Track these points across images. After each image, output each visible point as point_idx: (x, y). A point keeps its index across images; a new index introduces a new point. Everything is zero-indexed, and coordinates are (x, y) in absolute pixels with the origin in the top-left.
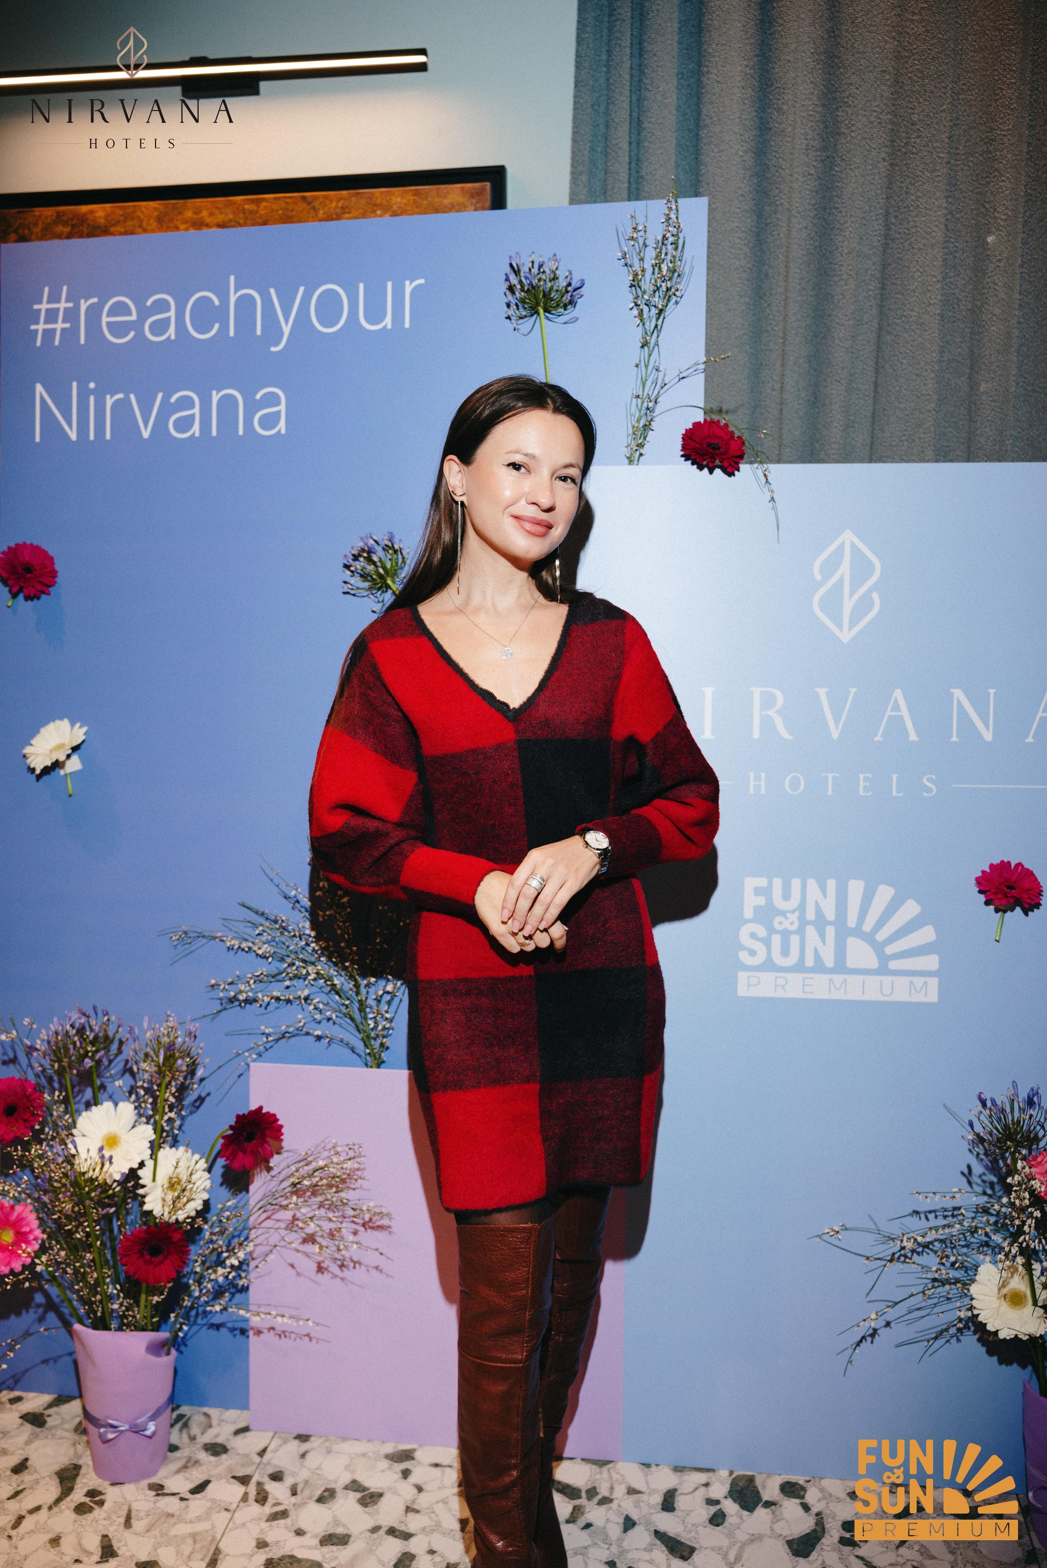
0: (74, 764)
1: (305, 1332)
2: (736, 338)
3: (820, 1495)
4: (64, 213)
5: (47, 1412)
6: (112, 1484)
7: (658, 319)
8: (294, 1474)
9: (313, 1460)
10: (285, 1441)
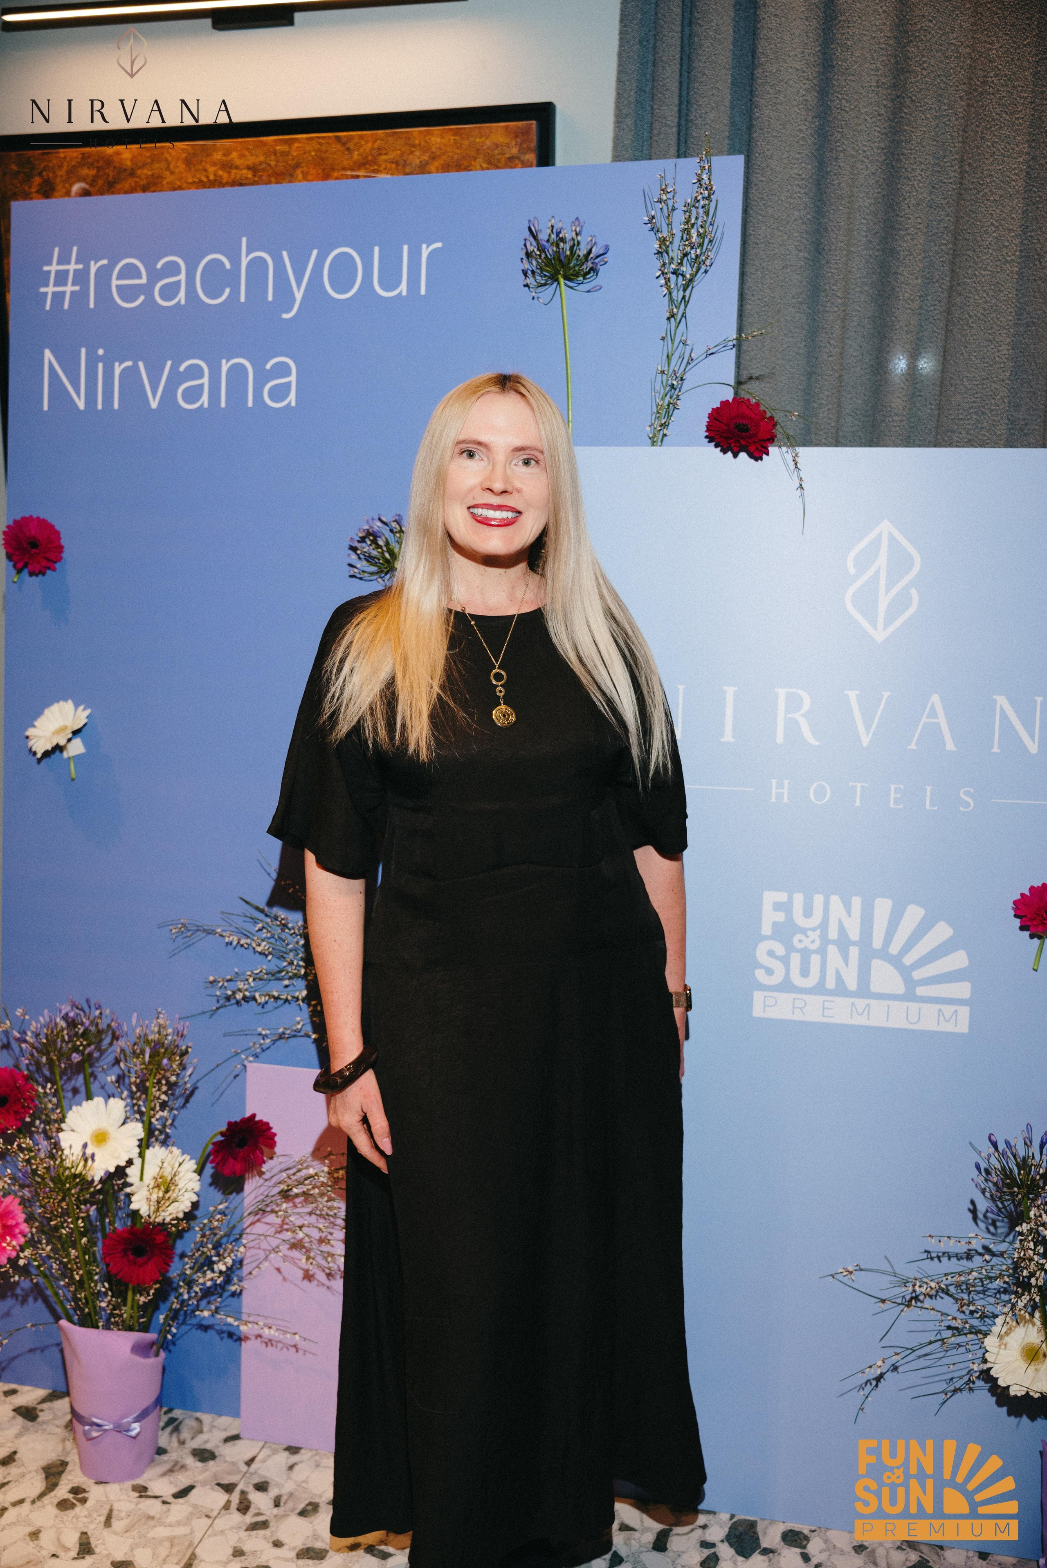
0: (77, 748)
1: (292, 1344)
2: (793, 297)
3: (823, 1546)
4: (90, 155)
5: (40, 1407)
6: (96, 1483)
7: (685, 290)
8: (278, 1485)
9: (300, 1473)
10: (275, 1452)
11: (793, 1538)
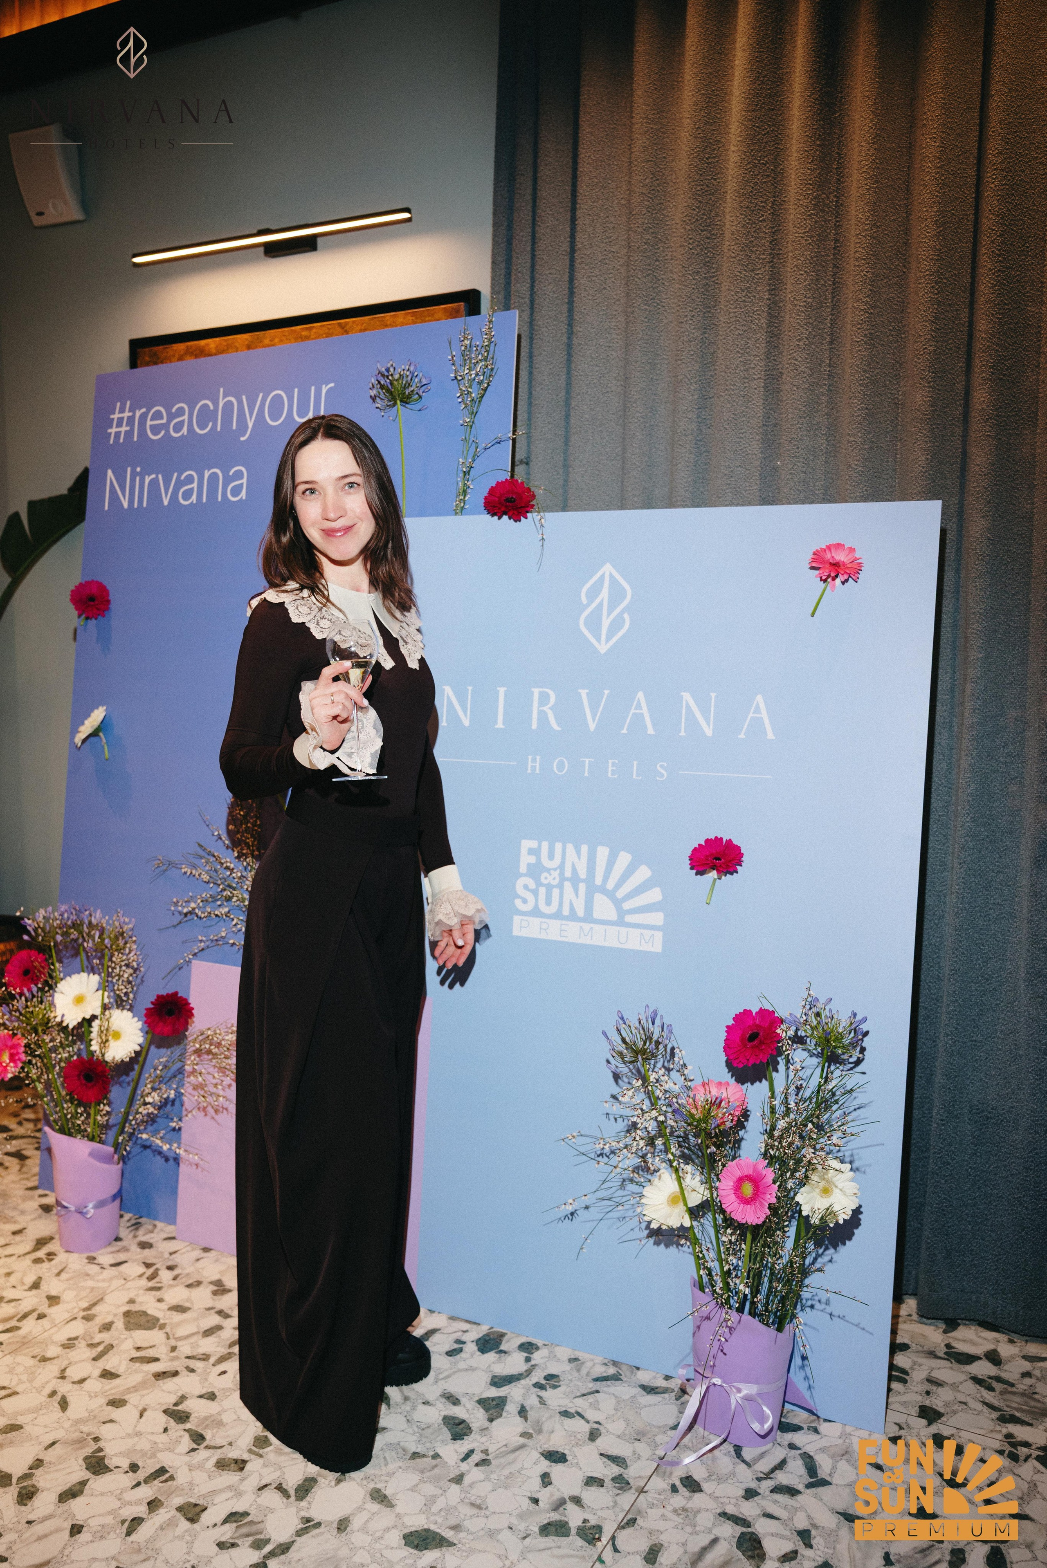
10: (193, 1250)
11: (528, 1348)
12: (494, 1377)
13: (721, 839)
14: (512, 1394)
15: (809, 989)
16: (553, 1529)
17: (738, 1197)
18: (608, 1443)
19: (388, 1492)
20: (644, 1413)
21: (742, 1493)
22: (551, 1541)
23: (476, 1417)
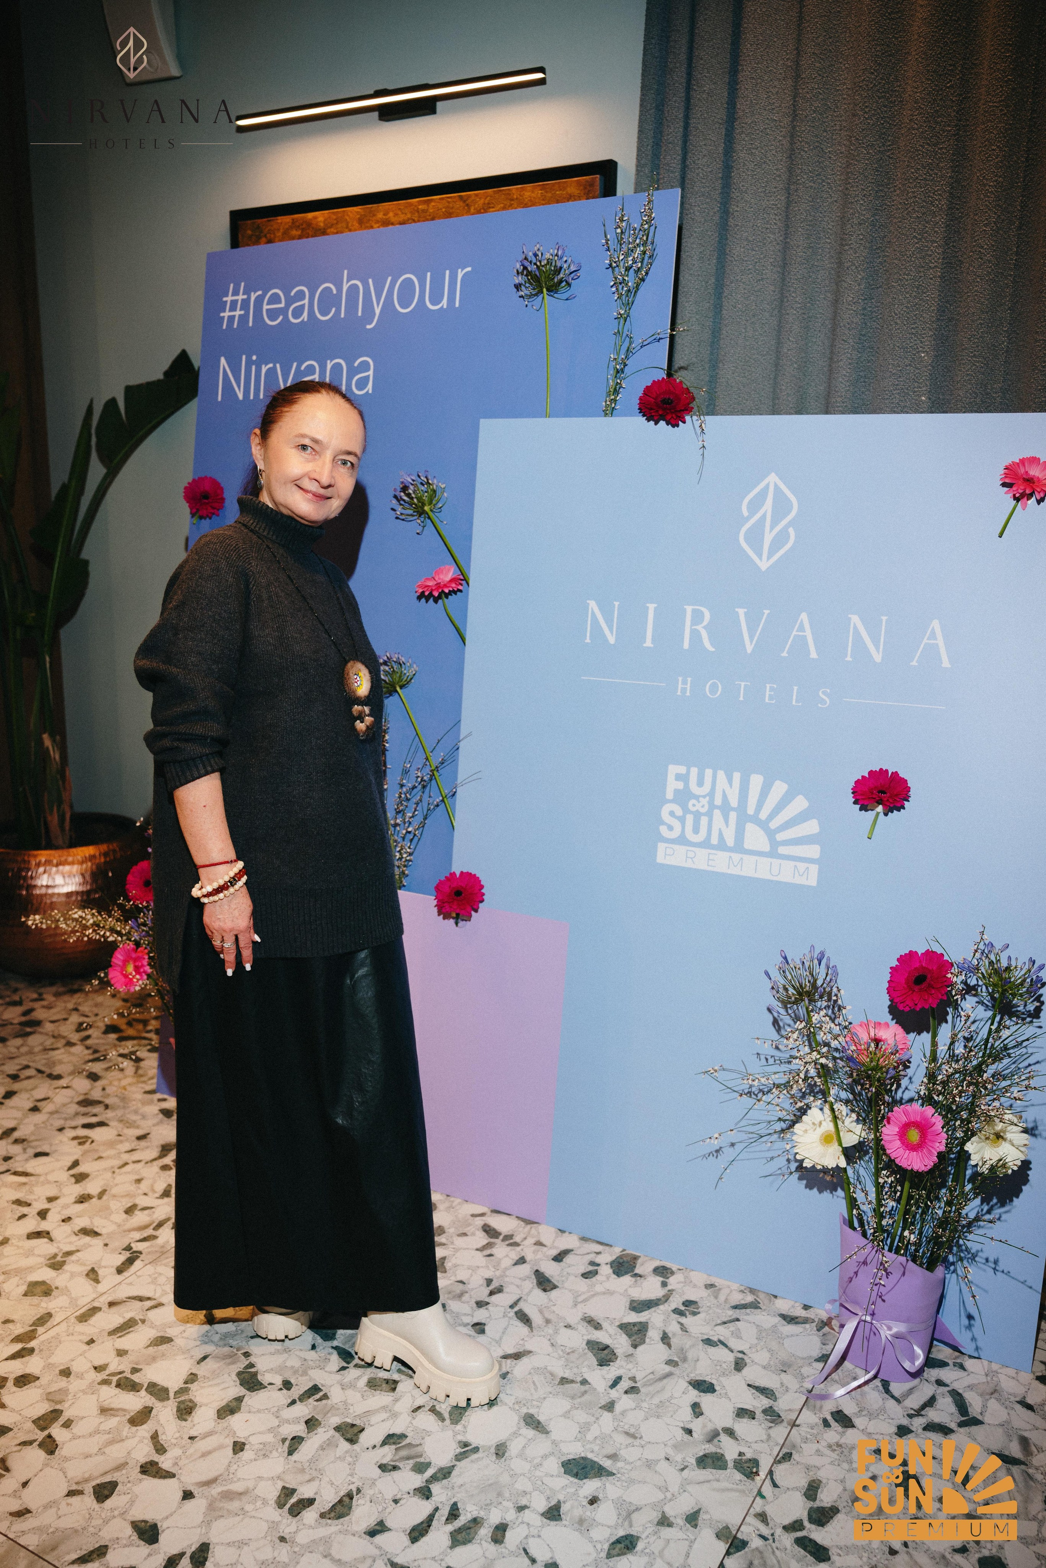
11: (662, 1272)
12: (632, 1302)
13: (887, 771)
14: (652, 1320)
15: (982, 933)
16: (709, 1461)
17: (903, 1143)
18: (754, 1373)
19: (541, 1418)
20: (787, 1342)
21: (895, 1430)
22: (707, 1474)
23: (621, 1343)
